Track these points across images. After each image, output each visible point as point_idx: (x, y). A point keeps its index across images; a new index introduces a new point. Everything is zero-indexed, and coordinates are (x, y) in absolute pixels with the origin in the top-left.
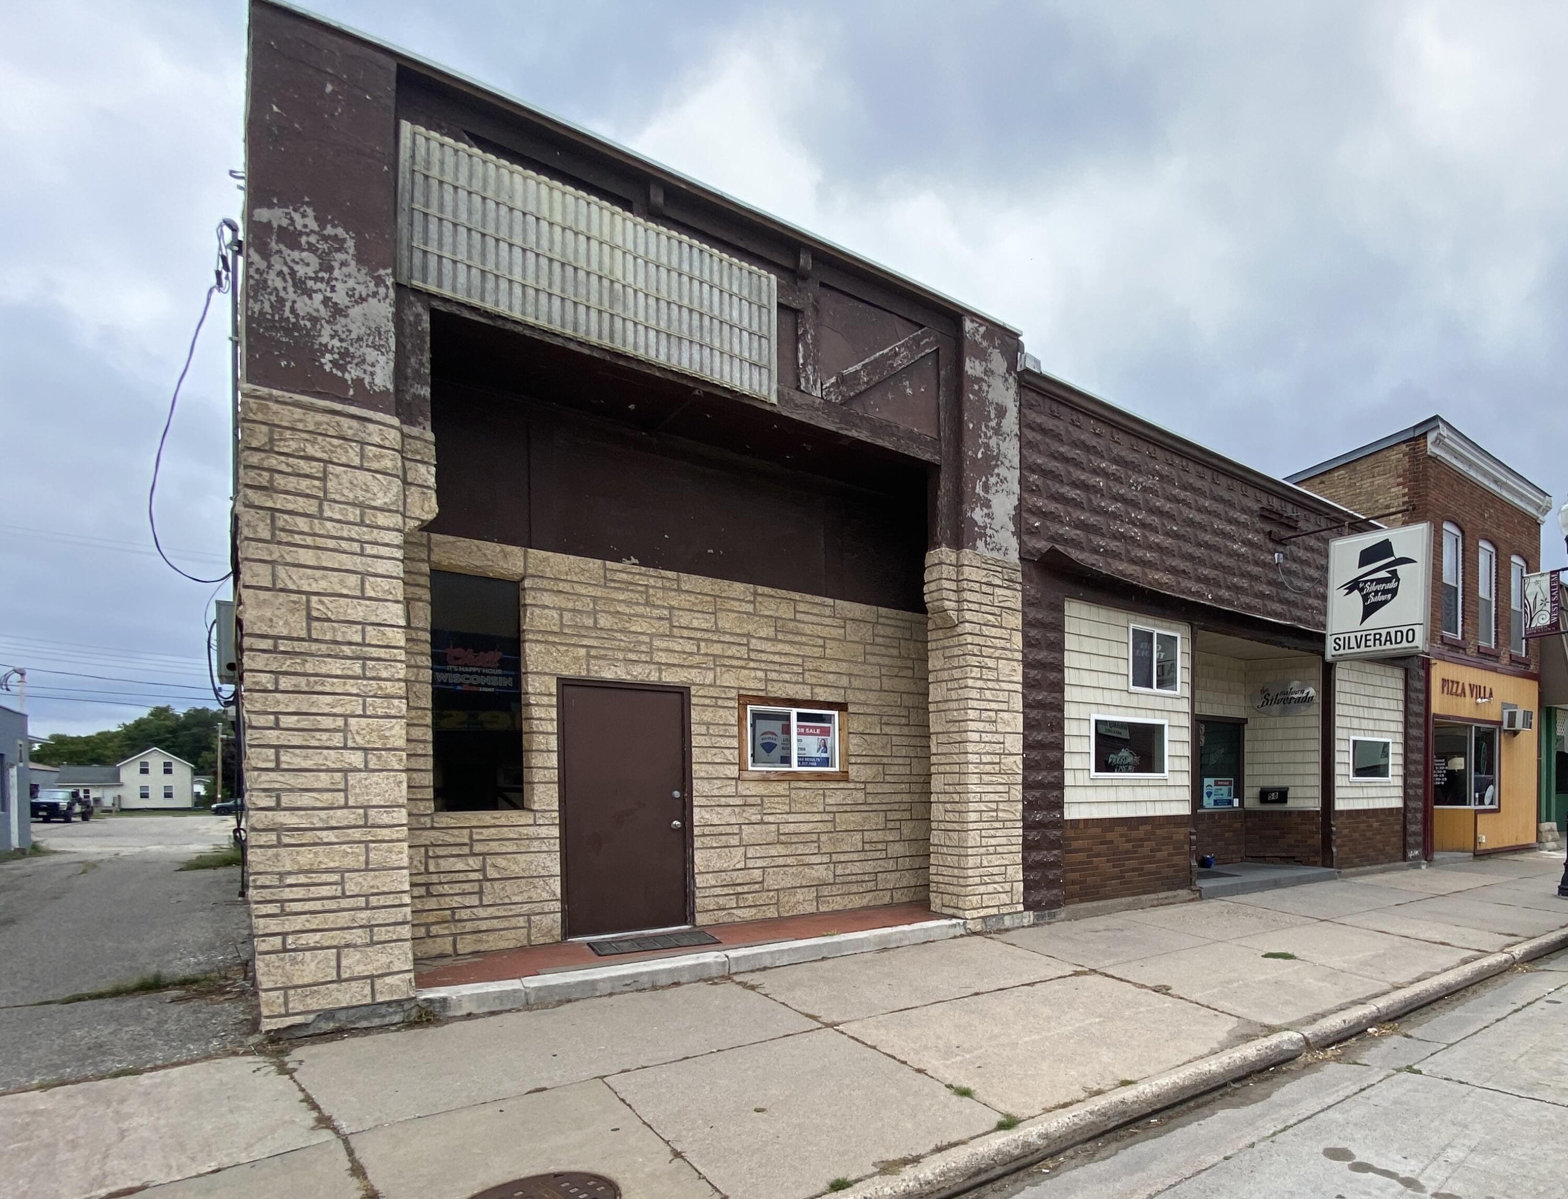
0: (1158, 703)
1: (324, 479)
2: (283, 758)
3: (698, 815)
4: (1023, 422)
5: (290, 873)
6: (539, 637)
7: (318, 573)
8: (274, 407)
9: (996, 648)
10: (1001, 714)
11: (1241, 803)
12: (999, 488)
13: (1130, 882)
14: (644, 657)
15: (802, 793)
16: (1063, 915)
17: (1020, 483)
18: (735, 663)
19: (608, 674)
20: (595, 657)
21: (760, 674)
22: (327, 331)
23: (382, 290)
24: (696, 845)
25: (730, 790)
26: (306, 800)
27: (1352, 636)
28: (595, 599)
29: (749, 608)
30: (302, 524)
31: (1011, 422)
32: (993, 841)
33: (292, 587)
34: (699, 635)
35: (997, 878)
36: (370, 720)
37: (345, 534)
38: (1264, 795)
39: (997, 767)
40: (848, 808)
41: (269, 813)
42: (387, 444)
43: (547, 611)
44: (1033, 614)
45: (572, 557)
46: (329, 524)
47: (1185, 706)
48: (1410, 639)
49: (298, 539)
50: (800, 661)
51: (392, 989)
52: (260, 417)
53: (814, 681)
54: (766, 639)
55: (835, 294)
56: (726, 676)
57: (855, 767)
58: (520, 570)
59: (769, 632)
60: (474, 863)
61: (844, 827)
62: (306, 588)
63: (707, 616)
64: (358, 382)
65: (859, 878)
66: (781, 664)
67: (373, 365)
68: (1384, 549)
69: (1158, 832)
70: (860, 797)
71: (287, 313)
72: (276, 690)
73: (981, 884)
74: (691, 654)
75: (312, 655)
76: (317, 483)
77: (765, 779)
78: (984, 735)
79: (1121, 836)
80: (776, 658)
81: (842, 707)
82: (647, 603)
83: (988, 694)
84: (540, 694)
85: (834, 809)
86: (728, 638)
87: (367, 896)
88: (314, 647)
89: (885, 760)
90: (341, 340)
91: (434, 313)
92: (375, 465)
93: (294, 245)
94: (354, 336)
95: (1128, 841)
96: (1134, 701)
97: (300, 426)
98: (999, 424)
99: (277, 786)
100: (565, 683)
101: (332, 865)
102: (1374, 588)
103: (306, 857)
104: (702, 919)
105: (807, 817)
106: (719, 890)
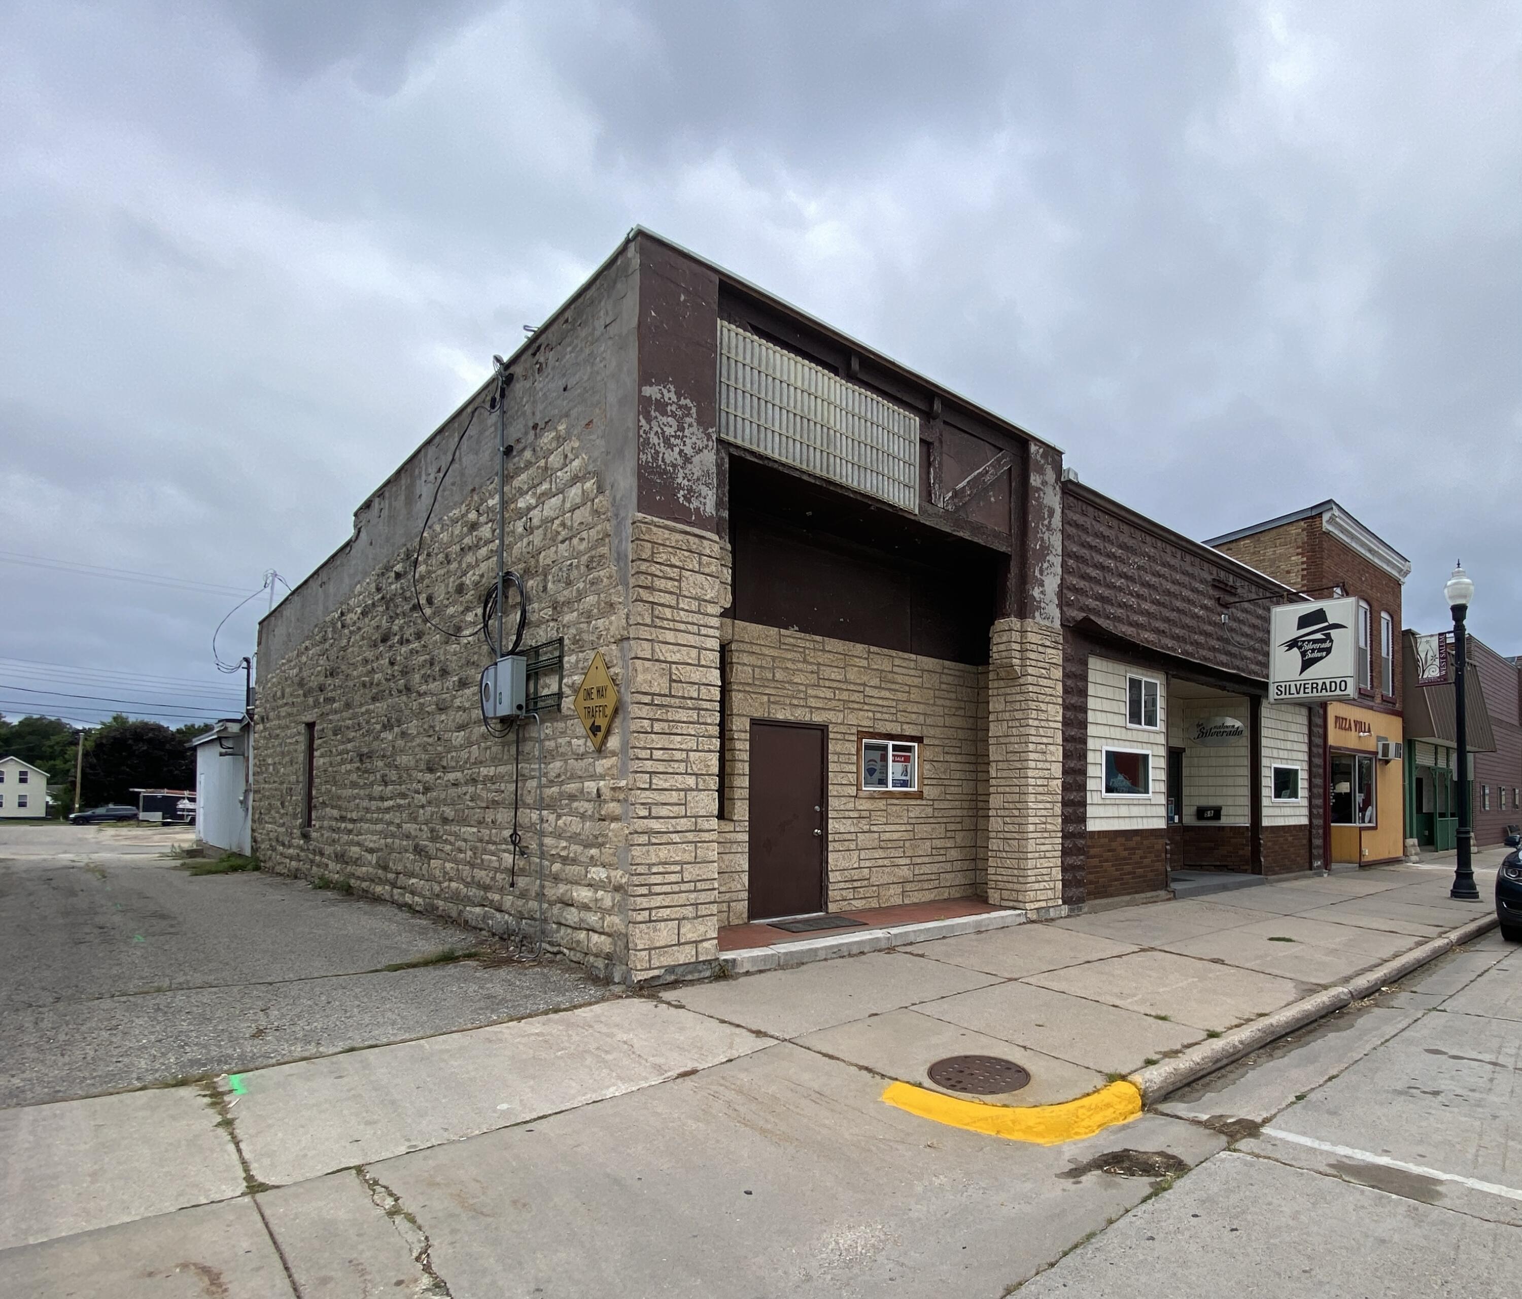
0: (1145, 737)
1: (680, 581)
2: (653, 781)
3: (832, 825)
4: (1065, 520)
5: (654, 865)
6: (740, 688)
7: (676, 648)
8: (654, 529)
9: (1046, 695)
10: (1049, 747)
11: (1180, 820)
12: (1049, 571)
13: (1127, 883)
14: (802, 703)
15: (894, 808)
16: (1086, 910)
17: (1062, 567)
18: (856, 706)
19: (781, 715)
20: (773, 703)
21: (871, 714)
22: (681, 475)
23: (710, 444)
24: (830, 848)
25: (851, 806)
26: (665, 811)
27: (1293, 684)
28: (774, 658)
29: (864, 663)
30: (668, 613)
31: (1057, 520)
32: (1043, 848)
33: (662, 658)
34: (835, 685)
35: (1046, 878)
36: (700, 754)
37: (690, 620)
38: (1200, 813)
39: (1047, 789)
40: (922, 821)
41: (645, 821)
42: (713, 555)
43: (745, 668)
44: (1068, 668)
45: (761, 626)
46: (682, 613)
47: (1163, 739)
48: (1343, 688)
49: (665, 624)
50: (894, 704)
51: (707, 951)
52: (646, 537)
53: (903, 719)
54: (874, 687)
55: (953, 430)
56: (851, 716)
57: (927, 787)
58: (730, 637)
59: (875, 682)
61: (920, 836)
62: (669, 659)
63: (840, 670)
64: (697, 510)
65: (929, 877)
66: (883, 706)
68: (1319, 616)
69: (1145, 842)
70: (929, 810)
72: (652, 733)
73: (1035, 882)
74: (830, 699)
75: (672, 707)
76: (676, 583)
77: (872, 797)
78: (1038, 763)
79: (1122, 845)
80: (880, 702)
81: (919, 740)
82: (805, 661)
83: (1041, 731)
84: (741, 731)
85: (913, 821)
86: (852, 687)
87: (694, 882)
88: (673, 701)
89: (946, 782)
90: (689, 480)
91: (731, 458)
92: (706, 570)
93: (664, 413)
94: (695, 477)
95: (1125, 850)
96: (1129, 735)
97: (667, 543)
98: (1049, 522)
99: (650, 801)
100: (755, 723)
101: (677, 859)
102: (1311, 646)
103: (663, 853)
104: (832, 907)
105: (897, 827)
106: (843, 885)
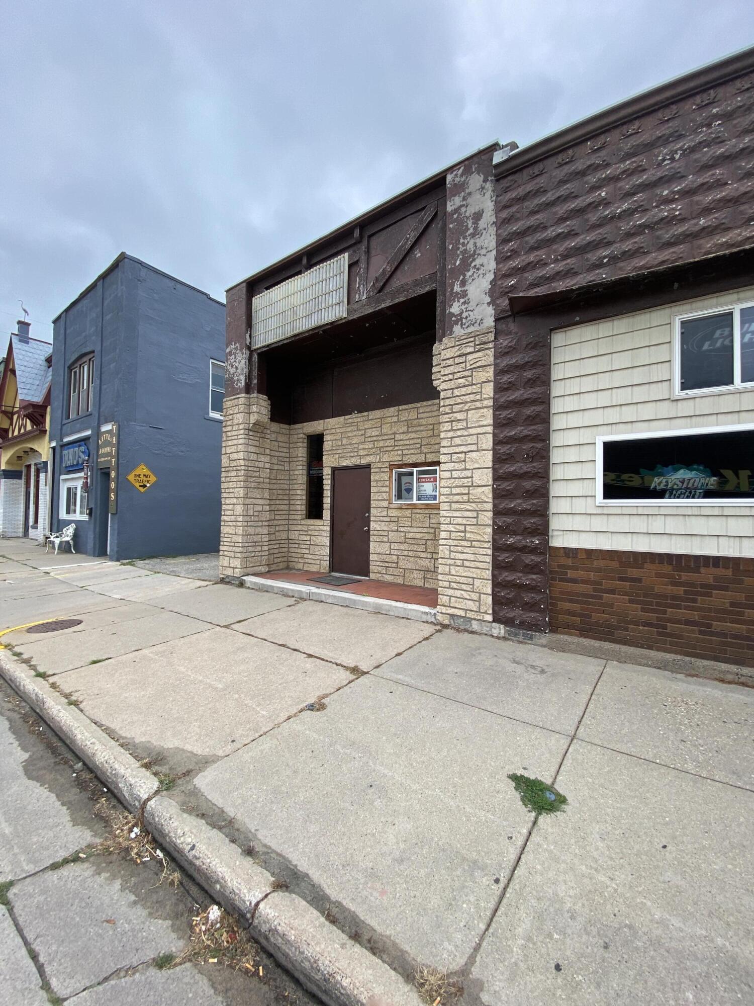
3: (372, 525)
4: (499, 209)
6: (327, 453)
9: (467, 403)
10: (469, 455)
12: (475, 276)
14: (355, 454)
17: (496, 259)
18: (389, 449)
19: (345, 464)
20: (341, 457)
21: (400, 452)
25: (385, 513)
28: (342, 433)
29: (396, 419)
31: (488, 218)
34: (374, 439)
35: (464, 587)
39: (465, 497)
43: (329, 442)
45: (336, 418)
50: (420, 441)
53: (426, 451)
54: (403, 433)
56: (385, 456)
58: (323, 429)
59: (405, 429)
63: (378, 429)
66: (410, 445)
67: (242, 380)
74: (372, 448)
77: (400, 508)
80: (407, 442)
82: (358, 430)
84: (327, 475)
85: (435, 526)
86: (386, 437)
100: (333, 470)
104: (372, 576)
105: (420, 530)
106: (378, 563)
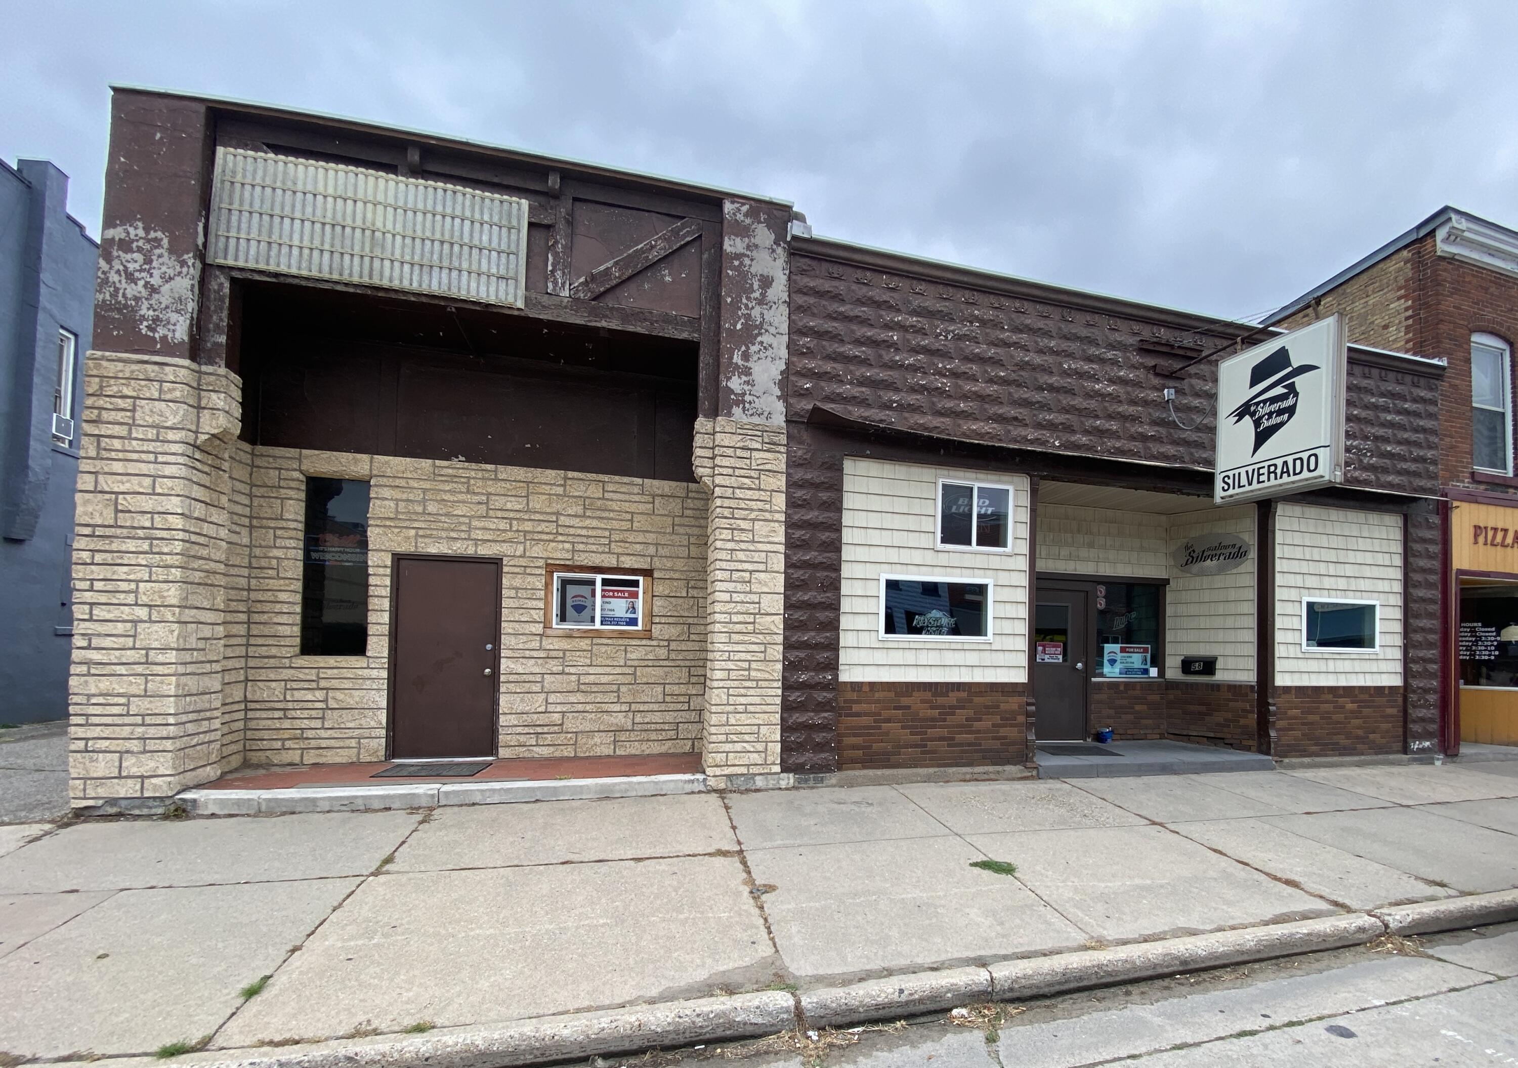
0: (980, 561)
1: (134, 410)
2: (94, 612)
3: (504, 665)
4: (794, 289)
5: (94, 695)
6: (378, 522)
7: (125, 478)
8: (104, 363)
9: (752, 510)
10: (757, 575)
11: (1162, 673)
12: (762, 355)
14: (463, 535)
15: (603, 649)
16: (833, 781)
17: (788, 347)
18: (544, 537)
19: (433, 549)
20: (422, 536)
21: (568, 546)
22: (145, 304)
23: (185, 270)
24: (502, 689)
25: (536, 645)
26: (108, 642)
27: (1243, 471)
28: (425, 491)
29: (560, 490)
30: (117, 444)
31: (779, 290)
32: (744, 699)
33: (107, 489)
35: (747, 738)
36: (153, 584)
37: (145, 448)
38: (1187, 665)
39: (750, 627)
40: (650, 663)
41: (83, 651)
42: (178, 380)
43: (386, 502)
44: (799, 474)
45: (408, 459)
46: (134, 443)
47: (1023, 563)
48: (1312, 467)
49: (113, 455)
50: (607, 534)
51: (156, 787)
52: (95, 372)
53: (620, 550)
54: (575, 516)
55: (591, 206)
56: (535, 548)
57: (659, 626)
58: (367, 472)
59: (578, 510)
60: (320, 695)
61: (645, 680)
62: (116, 489)
63: (520, 500)
64: (164, 338)
65: (658, 727)
66: (588, 537)
67: (175, 325)
68: (1281, 358)
69: (977, 699)
70: (663, 653)
71: (120, 298)
72: (92, 564)
73: (727, 742)
74: (505, 531)
75: (117, 537)
76: (128, 414)
77: (569, 636)
78: (734, 595)
80: (584, 532)
81: (647, 573)
82: (469, 491)
83: (741, 556)
84: (378, 566)
85: (636, 663)
86: (537, 517)
87: (143, 716)
88: (118, 531)
89: (690, 621)
90: (154, 310)
91: (233, 281)
92: (168, 397)
93: (129, 250)
94: (163, 306)
95: (932, 708)
96: (943, 559)
97: (120, 375)
98: (763, 295)
99: (89, 632)
100: (399, 559)
101: (121, 691)
102: (1267, 409)
103: (104, 684)
104: (503, 753)
105: (608, 670)
106: (519, 730)
